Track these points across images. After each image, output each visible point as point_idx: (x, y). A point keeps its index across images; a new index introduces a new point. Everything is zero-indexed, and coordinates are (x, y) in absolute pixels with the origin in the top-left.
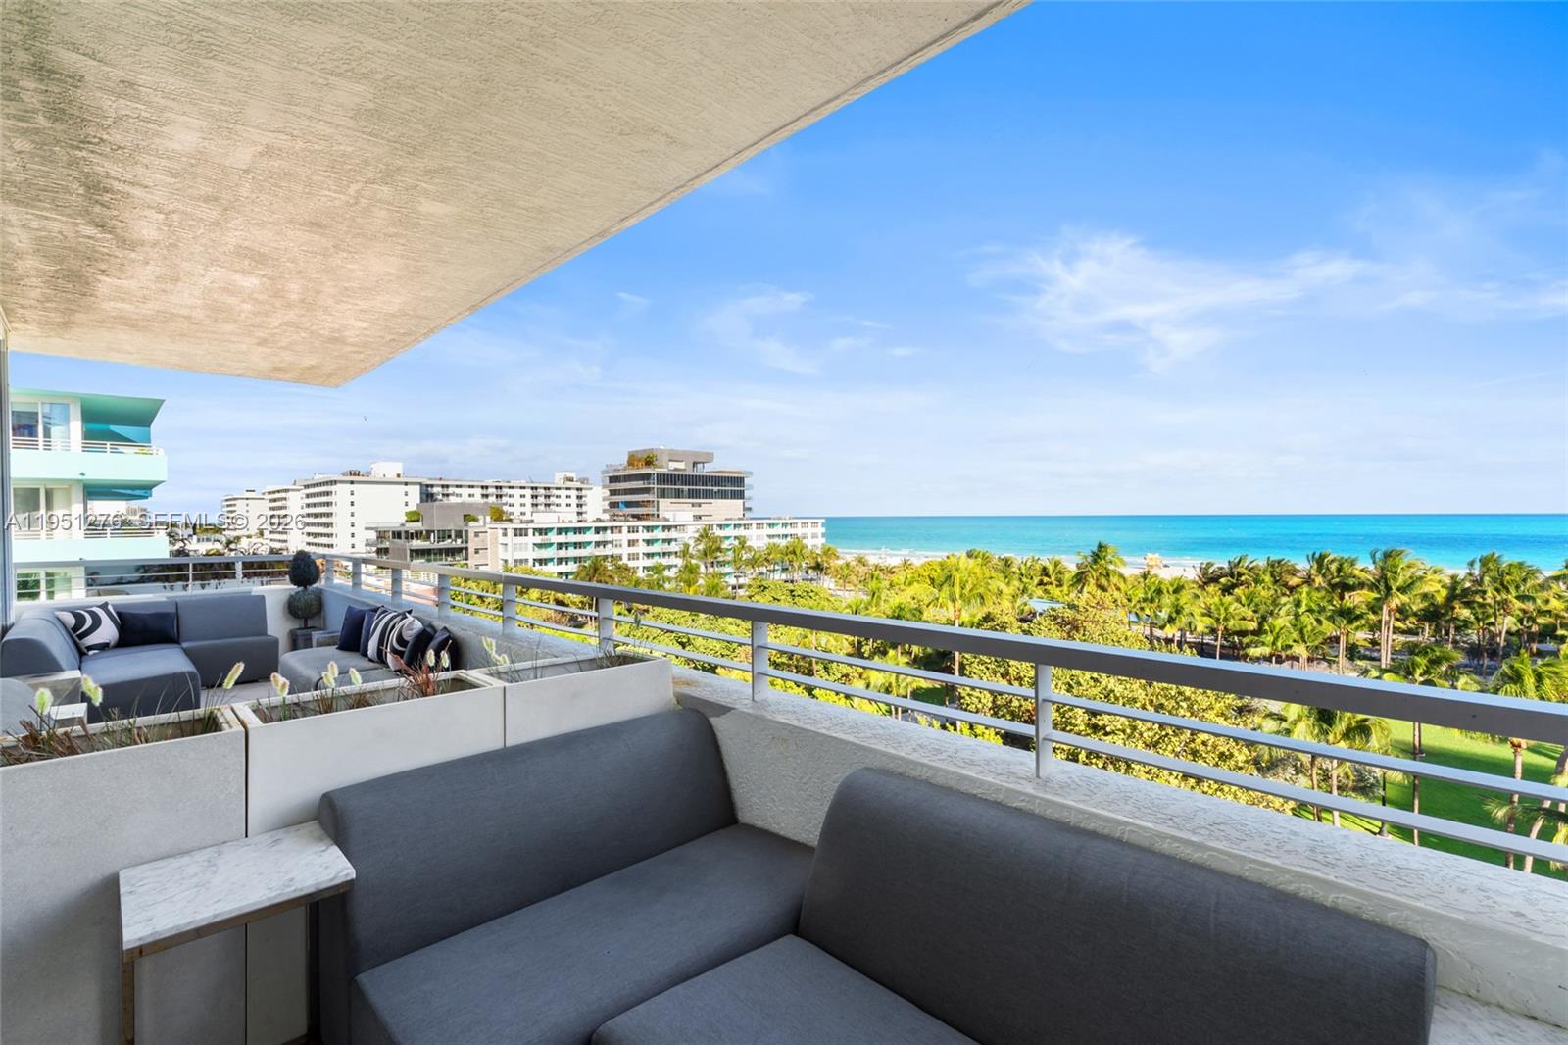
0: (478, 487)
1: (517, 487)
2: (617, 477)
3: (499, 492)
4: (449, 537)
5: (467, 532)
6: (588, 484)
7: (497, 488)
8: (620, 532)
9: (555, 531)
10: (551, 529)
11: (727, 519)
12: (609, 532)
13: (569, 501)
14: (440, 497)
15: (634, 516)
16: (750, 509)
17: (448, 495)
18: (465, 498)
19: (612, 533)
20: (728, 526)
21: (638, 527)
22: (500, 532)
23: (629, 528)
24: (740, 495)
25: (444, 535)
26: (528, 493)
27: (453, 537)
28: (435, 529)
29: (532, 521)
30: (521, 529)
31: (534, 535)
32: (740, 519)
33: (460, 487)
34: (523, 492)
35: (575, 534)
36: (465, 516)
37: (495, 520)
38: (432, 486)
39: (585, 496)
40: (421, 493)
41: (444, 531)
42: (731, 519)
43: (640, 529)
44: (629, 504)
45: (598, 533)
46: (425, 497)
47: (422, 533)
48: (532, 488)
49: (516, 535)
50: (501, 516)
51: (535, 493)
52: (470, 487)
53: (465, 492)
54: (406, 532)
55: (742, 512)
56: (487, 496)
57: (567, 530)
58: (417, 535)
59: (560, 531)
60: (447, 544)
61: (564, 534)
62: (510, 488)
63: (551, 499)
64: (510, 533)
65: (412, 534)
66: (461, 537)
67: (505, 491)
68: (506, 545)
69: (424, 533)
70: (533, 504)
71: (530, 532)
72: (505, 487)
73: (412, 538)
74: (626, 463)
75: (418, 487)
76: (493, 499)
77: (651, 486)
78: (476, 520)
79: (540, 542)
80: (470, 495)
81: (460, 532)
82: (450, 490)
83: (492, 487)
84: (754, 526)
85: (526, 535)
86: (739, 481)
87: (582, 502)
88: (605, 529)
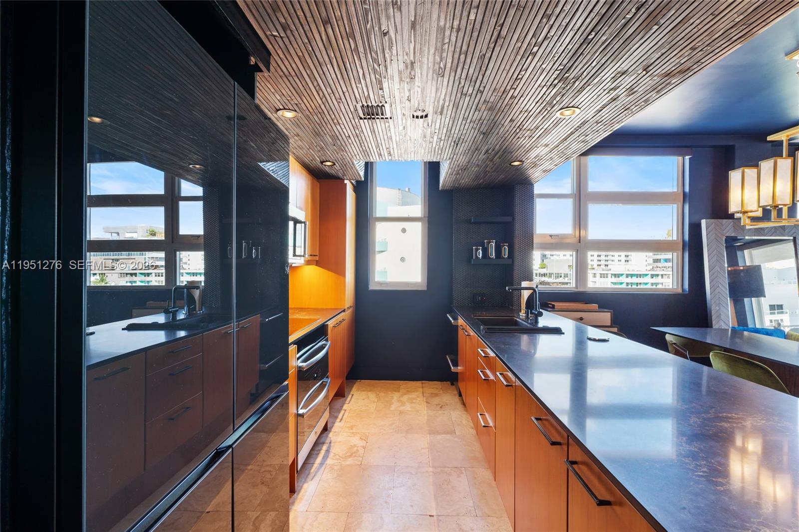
4: (561, 277)
5: (570, 274)
9: (625, 276)
10: (622, 275)
12: (660, 277)
13: (620, 258)
14: (549, 256)
17: (553, 255)
25: (558, 276)
27: (563, 276)
28: (554, 272)
29: (610, 270)
30: (604, 274)
31: (611, 277)
35: (637, 277)
36: (568, 266)
39: (631, 255)
41: (558, 274)
45: (652, 278)
47: (547, 274)
49: (601, 277)
50: (588, 266)
54: (540, 274)
57: (632, 275)
59: (627, 276)
60: (560, 280)
61: (630, 277)
63: (609, 257)
64: (598, 276)
65: (542, 274)
66: (567, 277)
68: (595, 282)
69: (548, 274)
71: (609, 276)
73: (542, 276)
79: (615, 282)
81: (567, 274)
85: (607, 277)
87: (628, 259)
88: (657, 275)
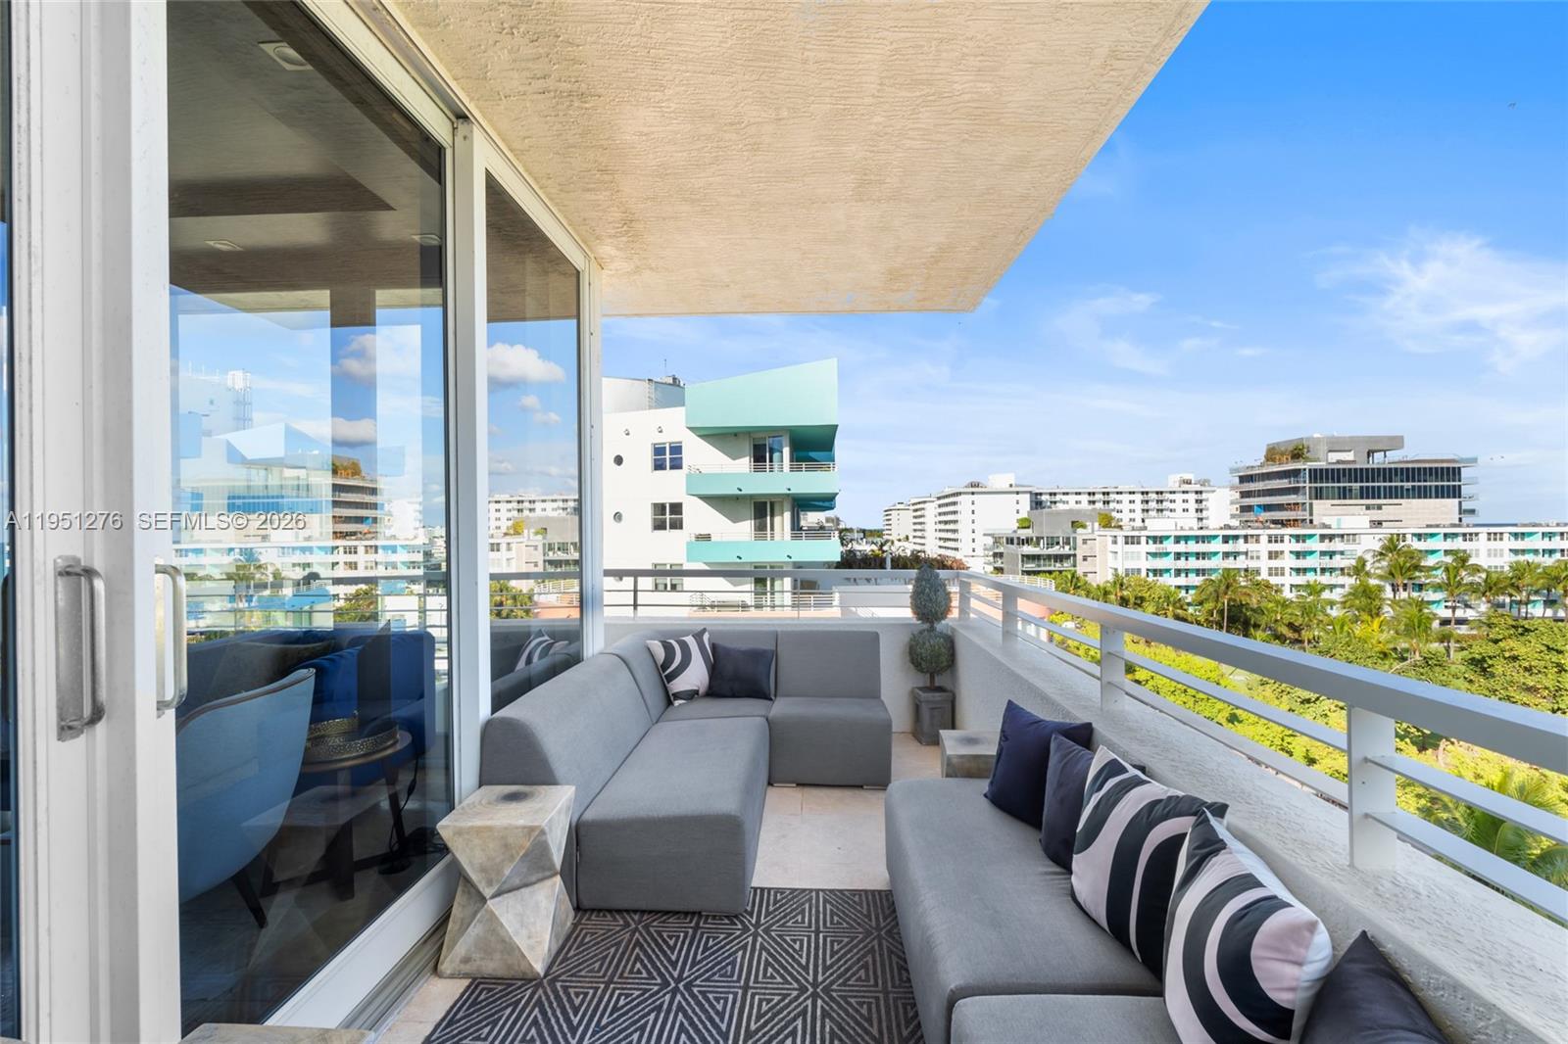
0: (1084, 493)
1: (1126, 493)
2: (1251, 476)
3: (1106, 498)
4: (1058, 543)
5: (1075, 539)
6: (1209, 486)
7: (1104, 494)
8: (1258, 541)
9: (1172, 539)
10: (1168, 537)
11: (1428, 526)
12: (1241, 541)
13: (1185, 506)
14: (1049, 504)
15: (1275, 522)
16: (1472, 512)
17: (1055, 503)
18: (1072, 505)
19: (1246, 541)
20: (1432, 535)
21: (1282, 536)
22: (1110, 539)
23: (1270, 536)
24: (1455, 492)
25: (1053, 542)
26: (1138, 498)
27: (1061, 543)
28: (1045, 535)
29: (1145, 528)
30: (1133, 537)
31: (1147, 543)
32: (1454, 526)
33: (1067, 494)
34: (1132, 497)
35: (1197, 542)
36: (1073, 523)
37: (1103, 527)
38: (1041, 494)
39: (1207, 500)
40: (1031, 501)
41: (1052, 538)
42: (1437, 526)
43: (1287, 538)
44: (1267, 508)
45: (1227, 542)
46: (1034, 505)
47: (1032, 539)
48: (1143, 493)
49: (1127, 543)
50: (1110, 522)
51: (1146, 497)
52: (1076, 494)
53: (1072, 499)
54: (1018, 538)
55: (1457, 516)
56: (1094, 502)
57: (1187, 538)
58: (1028, 541)
59: (1178, 539)
60: (1056, 550)
61: (1183, 542)
62: (1118, 493)
63: (1164, 503)
64: (1121, 540)
65: (1023, 540)
66: (1069, 544)
67: (1112, 497)
68: (1116, 553)
69: (1035, 539)
70: (1143, 510)
71: (1143, 540)
72: (1113, 493)
73: (1023, 544)
74: (1263, 459)
75: (1028, 496)
76: (1099, 505)
77: (1301, 485)
78: (1084, 526)
79: (1154, 551)
80: (1077, 502)
81: (1068, 539)
82: (1058, 498)
83: (1099, 493)
84: (1483, 537)
85: (1139, 543)
86: (1454, 473)
87: (1203, 506)
88: (1236, 537)
